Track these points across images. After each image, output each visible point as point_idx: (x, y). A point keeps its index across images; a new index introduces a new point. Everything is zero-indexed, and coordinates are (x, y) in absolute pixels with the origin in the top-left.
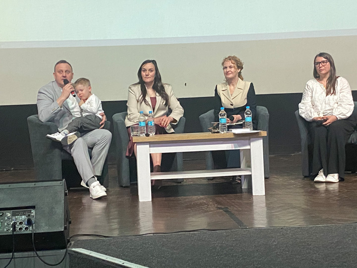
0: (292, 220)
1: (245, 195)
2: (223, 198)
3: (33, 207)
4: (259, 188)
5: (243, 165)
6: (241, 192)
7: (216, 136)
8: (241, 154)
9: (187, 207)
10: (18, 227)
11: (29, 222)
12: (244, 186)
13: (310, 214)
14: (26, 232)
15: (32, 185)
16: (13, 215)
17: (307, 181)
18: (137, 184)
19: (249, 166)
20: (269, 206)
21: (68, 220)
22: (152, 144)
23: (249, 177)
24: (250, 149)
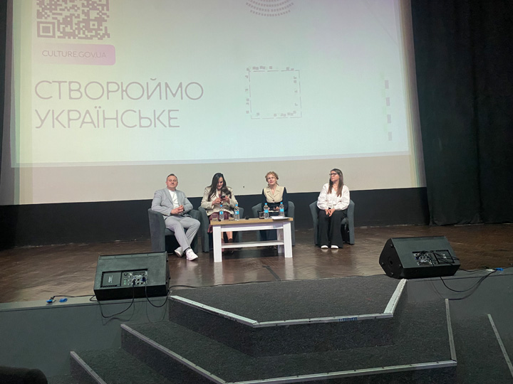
0: (309, 274)
1: (280, 257)
2: (267, 260)
3: (146, 270)
4: (288, 253)
5: (278, 239)
6: (277, 255)
7: (262, 221)
8: (278, 232)
9: (244, 266)
10: (137, 282)
11: (144, 279)
12: (280, 252)
13: (319, 270)
14: (143, 285)
15: (146, 255)
16: (134, 274)
17: (317, 248)
18: (213, 250)
19: (282, 239)
20: (295, 266)
21: (168, 278)
22: (223, 226)
23: (283, 246)
24: (282, 229)
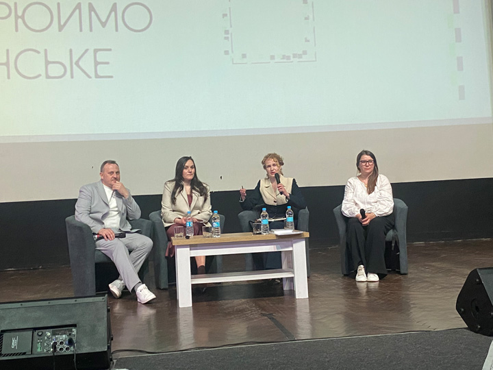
1: (286, 298)
4: (302, 291)
7: (258, 238)
10: (59, 347)
12: (286, 288)
15: (73, 301)
